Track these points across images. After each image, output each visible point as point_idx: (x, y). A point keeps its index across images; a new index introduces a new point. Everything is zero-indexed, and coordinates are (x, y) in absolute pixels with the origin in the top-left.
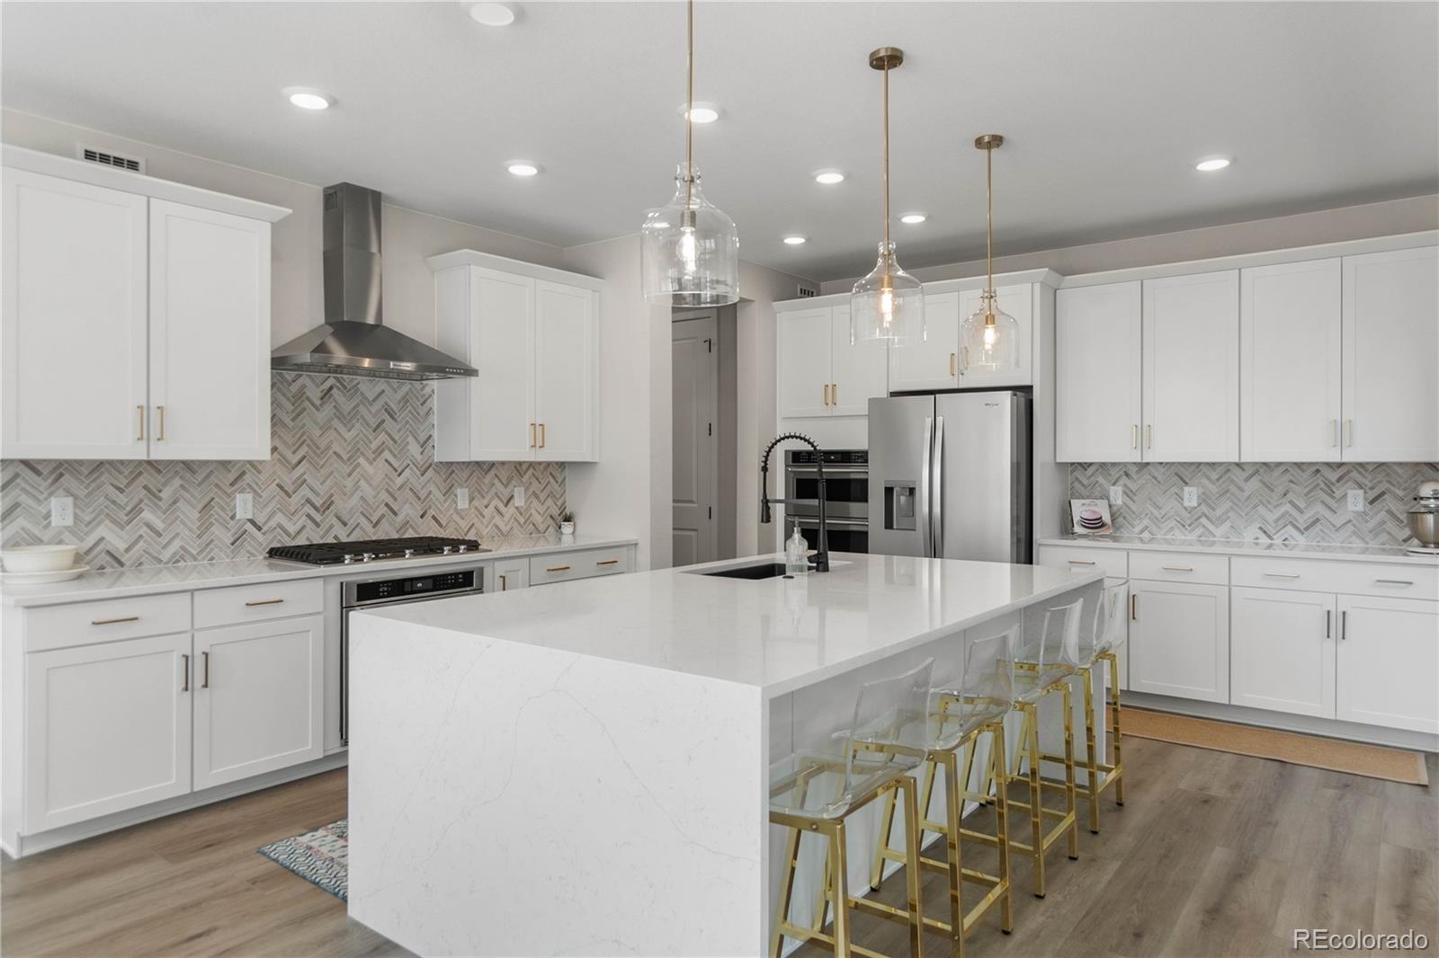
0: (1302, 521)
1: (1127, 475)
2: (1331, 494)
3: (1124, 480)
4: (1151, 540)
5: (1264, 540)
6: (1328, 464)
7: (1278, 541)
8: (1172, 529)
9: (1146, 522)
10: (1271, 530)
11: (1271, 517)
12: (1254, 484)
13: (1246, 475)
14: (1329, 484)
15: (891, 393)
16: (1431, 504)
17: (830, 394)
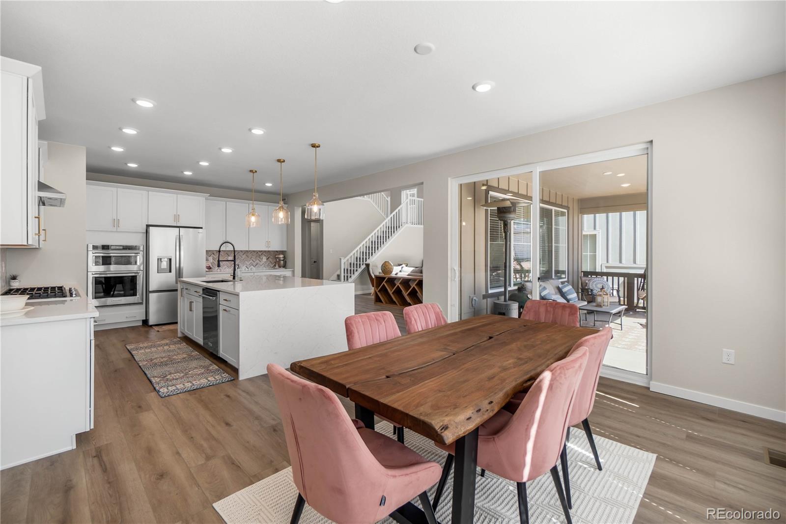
0: (254, 264)
1: (213, 254)
2: (260, 258)
3: (213, 255)
4: (220, 271)
5: (247, 269)
6: (259, 251)
7: (250, 269)
8: (225, 268)
9: (226, 266)
10: (248, 267)
11: (248, 264)
12: (244, 256)
13: (243, 253)
14: (259, 255)
15: (147, 225)
16: (282, 259)
17: (116, 223)
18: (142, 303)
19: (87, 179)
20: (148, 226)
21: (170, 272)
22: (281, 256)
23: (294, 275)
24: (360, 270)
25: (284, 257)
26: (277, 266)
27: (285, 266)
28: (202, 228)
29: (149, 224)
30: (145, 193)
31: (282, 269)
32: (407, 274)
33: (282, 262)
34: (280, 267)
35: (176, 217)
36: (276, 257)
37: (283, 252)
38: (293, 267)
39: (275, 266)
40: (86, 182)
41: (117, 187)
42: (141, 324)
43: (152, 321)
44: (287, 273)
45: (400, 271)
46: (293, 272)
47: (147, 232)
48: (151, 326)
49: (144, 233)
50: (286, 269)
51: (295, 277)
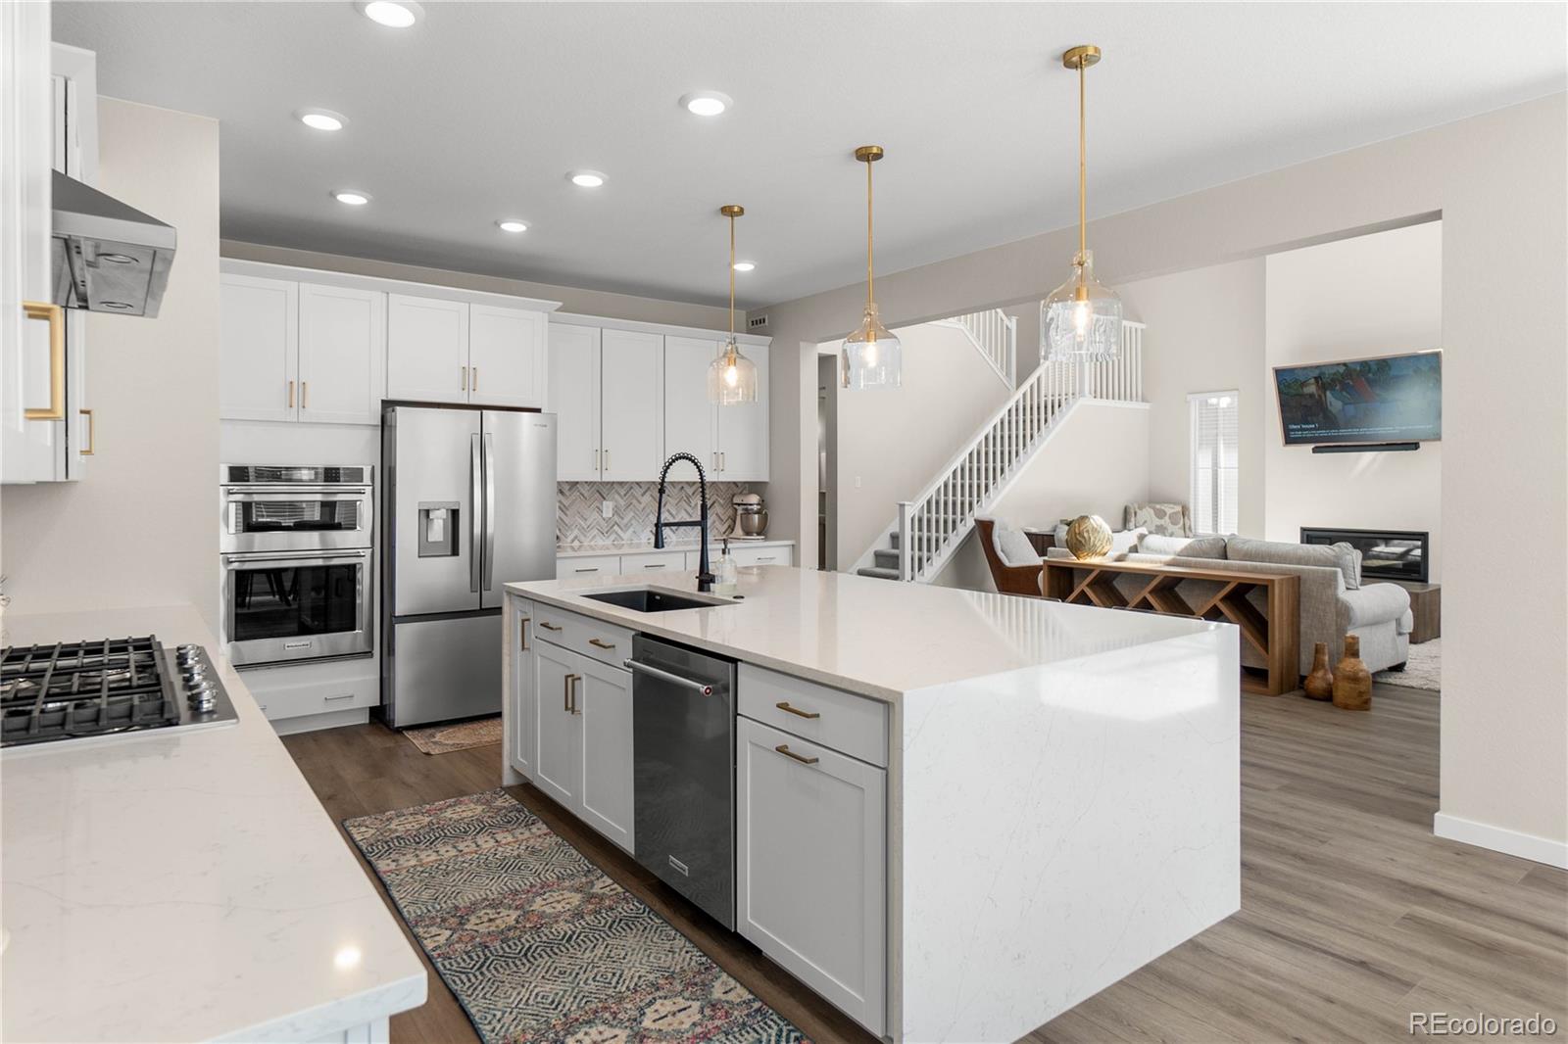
8: (594, 537)
15: (384, 402)
16: (755, 508)
17: (296, 393)
18: (368, 654)
19: (222, 255)
20: (388, 405)
21: (455, 552)
22: (754, 499)
23: (796, 562)
24: (956, 539)
25: (762, 503)
26: (738, 531)
27: (763, 531)
28: (538, 411)
29: (392, 397)
30: (378, 297)
31: (757, 542)
32: (1168, 558)
33: (756, 516)
34: (748, 533)
35: (469, 376)
36: (737, 500)
37: (754, 487)
38: (796, 535)
39: (732, 529)
40: (221, 261)
41: (299, 279)
42: (364, 719)
43: (401, 715)
44: (775, 552)
45: (1134, 549)
46: (795, 549)
47: (386, 426)
48: (400, 731)
49: (377, 426)
50: (766, 539)
51: (801, 569)
